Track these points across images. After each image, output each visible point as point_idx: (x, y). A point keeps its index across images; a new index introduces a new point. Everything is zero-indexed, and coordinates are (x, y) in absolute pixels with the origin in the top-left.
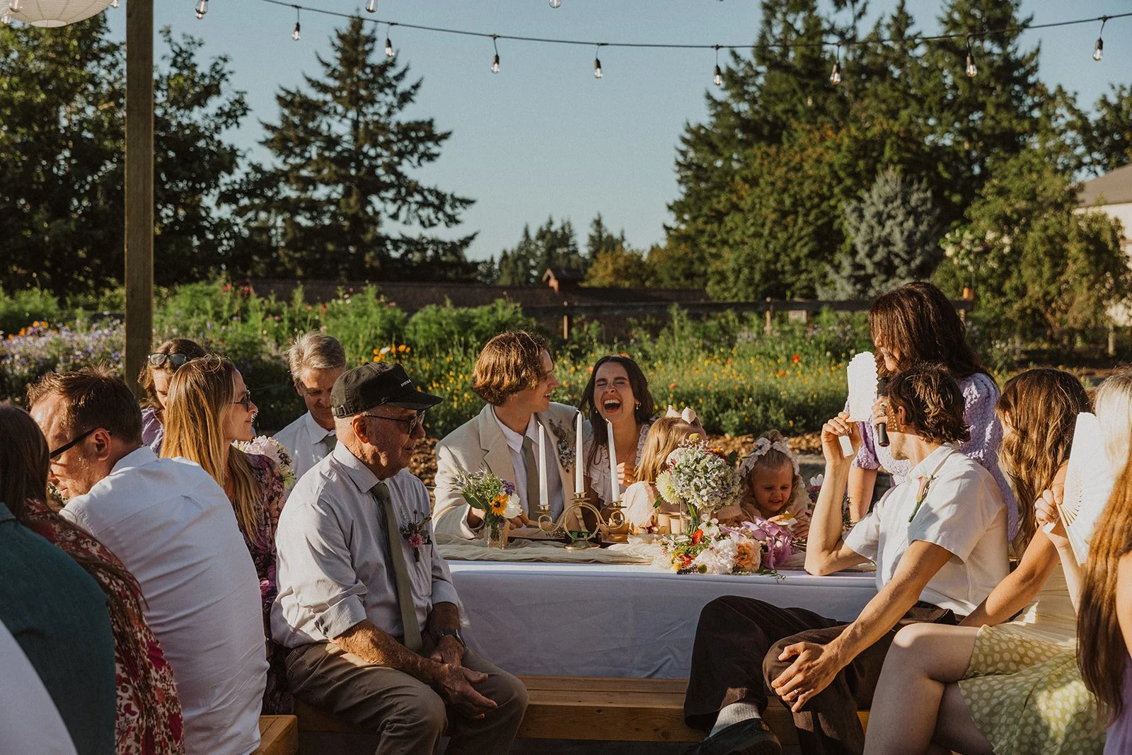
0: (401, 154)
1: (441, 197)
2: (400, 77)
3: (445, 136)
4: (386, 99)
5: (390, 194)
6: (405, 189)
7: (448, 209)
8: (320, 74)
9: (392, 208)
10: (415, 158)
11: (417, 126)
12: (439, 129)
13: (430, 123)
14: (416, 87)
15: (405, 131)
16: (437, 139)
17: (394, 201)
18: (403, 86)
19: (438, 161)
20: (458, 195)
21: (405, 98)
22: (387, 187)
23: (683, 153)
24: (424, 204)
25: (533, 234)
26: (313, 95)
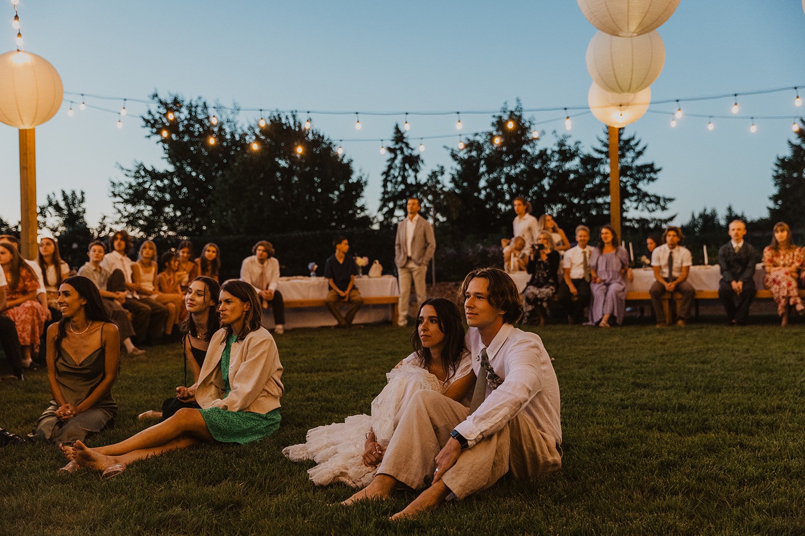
0: (638, 180)
1: (658, 198)
2: (637, 144)
3: (659, 170)
4: (630, 155)
5: (635, 198)
6: (642, 196)
7: (662, 203)
8: (599, 146)
9: (635, 204)
10: (646, 181)
11: (646, 166)
12: (656, 167)
13: (652, 165)
14: (645, 148)
15: (640, 169)
16: (655, 172)
17: (636, 201)
18: (638, 149)
19: (656, 182)
20: (667, 196)
21: (640, 153)
22: (633, 195)
23: (777, 171)
24: (651, 202)
25: (697, 216)
26: (596, 155)
